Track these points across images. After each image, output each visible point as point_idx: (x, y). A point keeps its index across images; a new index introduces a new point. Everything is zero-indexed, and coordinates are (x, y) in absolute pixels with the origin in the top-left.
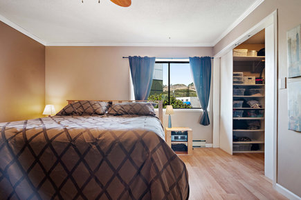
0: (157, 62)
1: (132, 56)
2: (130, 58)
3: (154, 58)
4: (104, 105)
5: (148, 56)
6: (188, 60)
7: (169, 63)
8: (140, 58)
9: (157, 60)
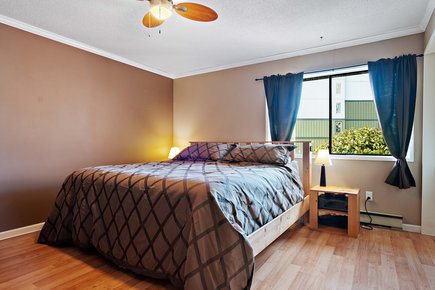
0: (305, 80)
1: (269, 75)
2: (266, 79)
3: (302, 74)
4: (224, 148)
5: (293, 72)
6: (366, 68)
7: (330, 77)
8: (279, 77)
9: (305, 76)
